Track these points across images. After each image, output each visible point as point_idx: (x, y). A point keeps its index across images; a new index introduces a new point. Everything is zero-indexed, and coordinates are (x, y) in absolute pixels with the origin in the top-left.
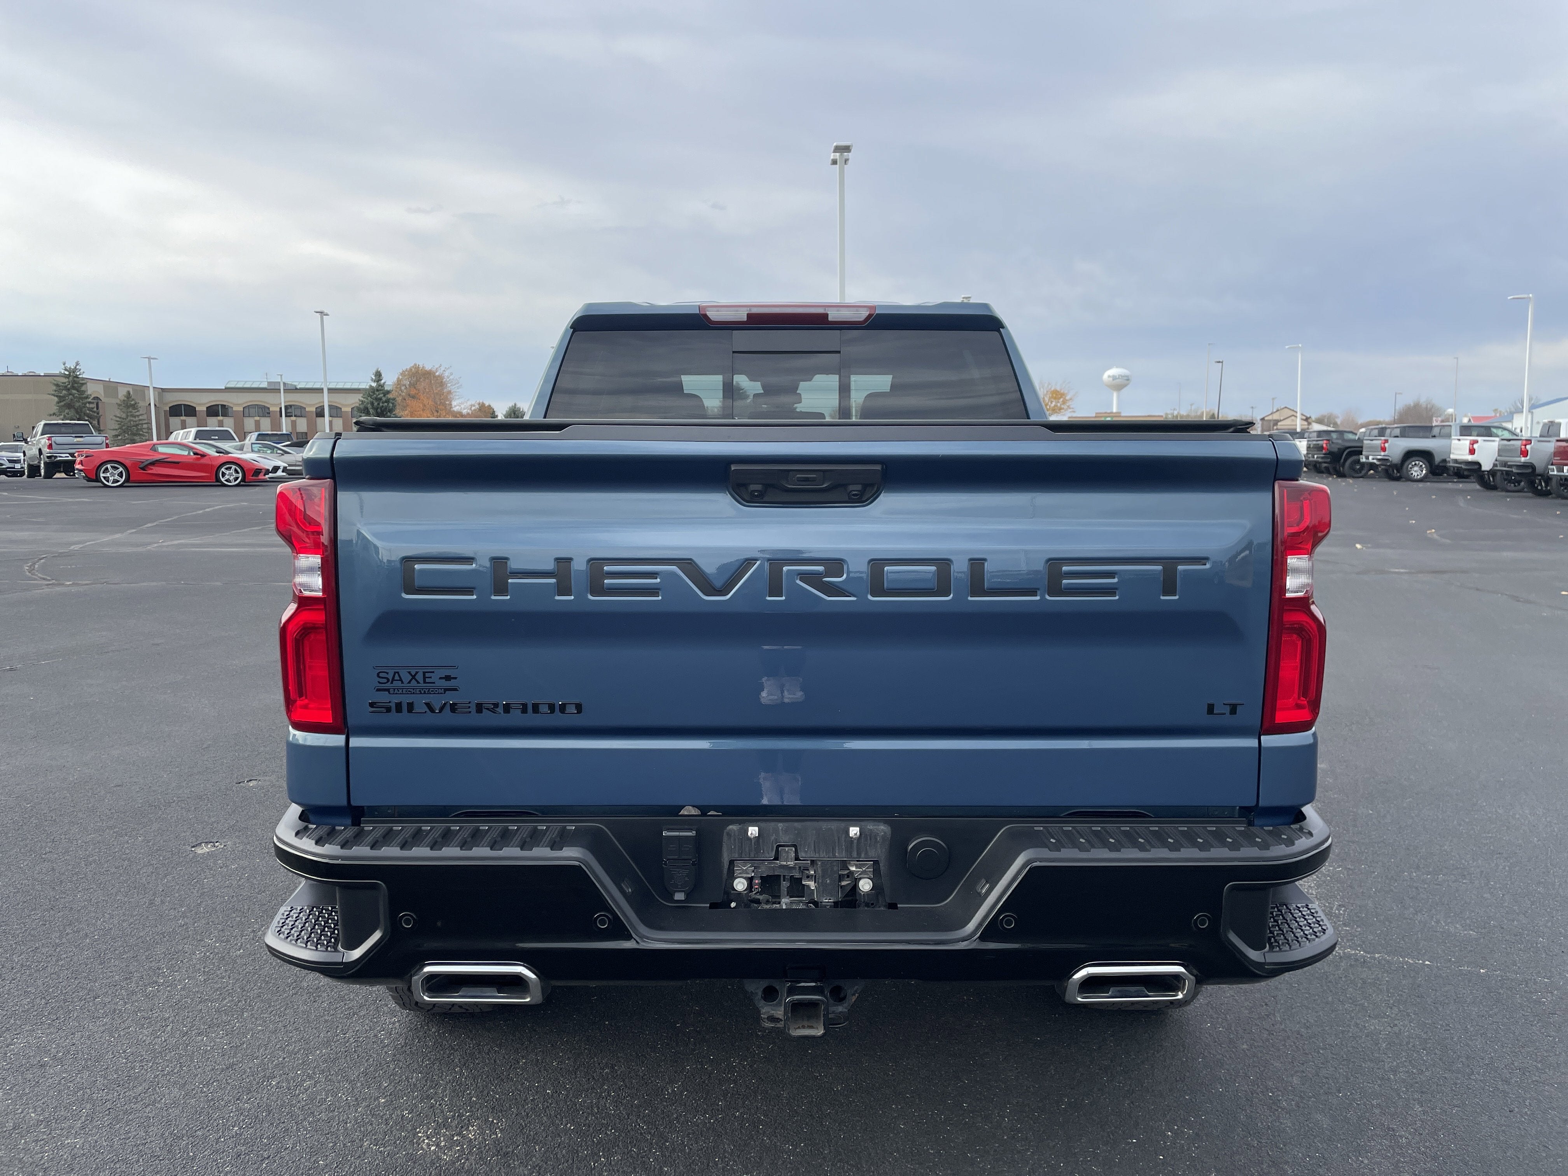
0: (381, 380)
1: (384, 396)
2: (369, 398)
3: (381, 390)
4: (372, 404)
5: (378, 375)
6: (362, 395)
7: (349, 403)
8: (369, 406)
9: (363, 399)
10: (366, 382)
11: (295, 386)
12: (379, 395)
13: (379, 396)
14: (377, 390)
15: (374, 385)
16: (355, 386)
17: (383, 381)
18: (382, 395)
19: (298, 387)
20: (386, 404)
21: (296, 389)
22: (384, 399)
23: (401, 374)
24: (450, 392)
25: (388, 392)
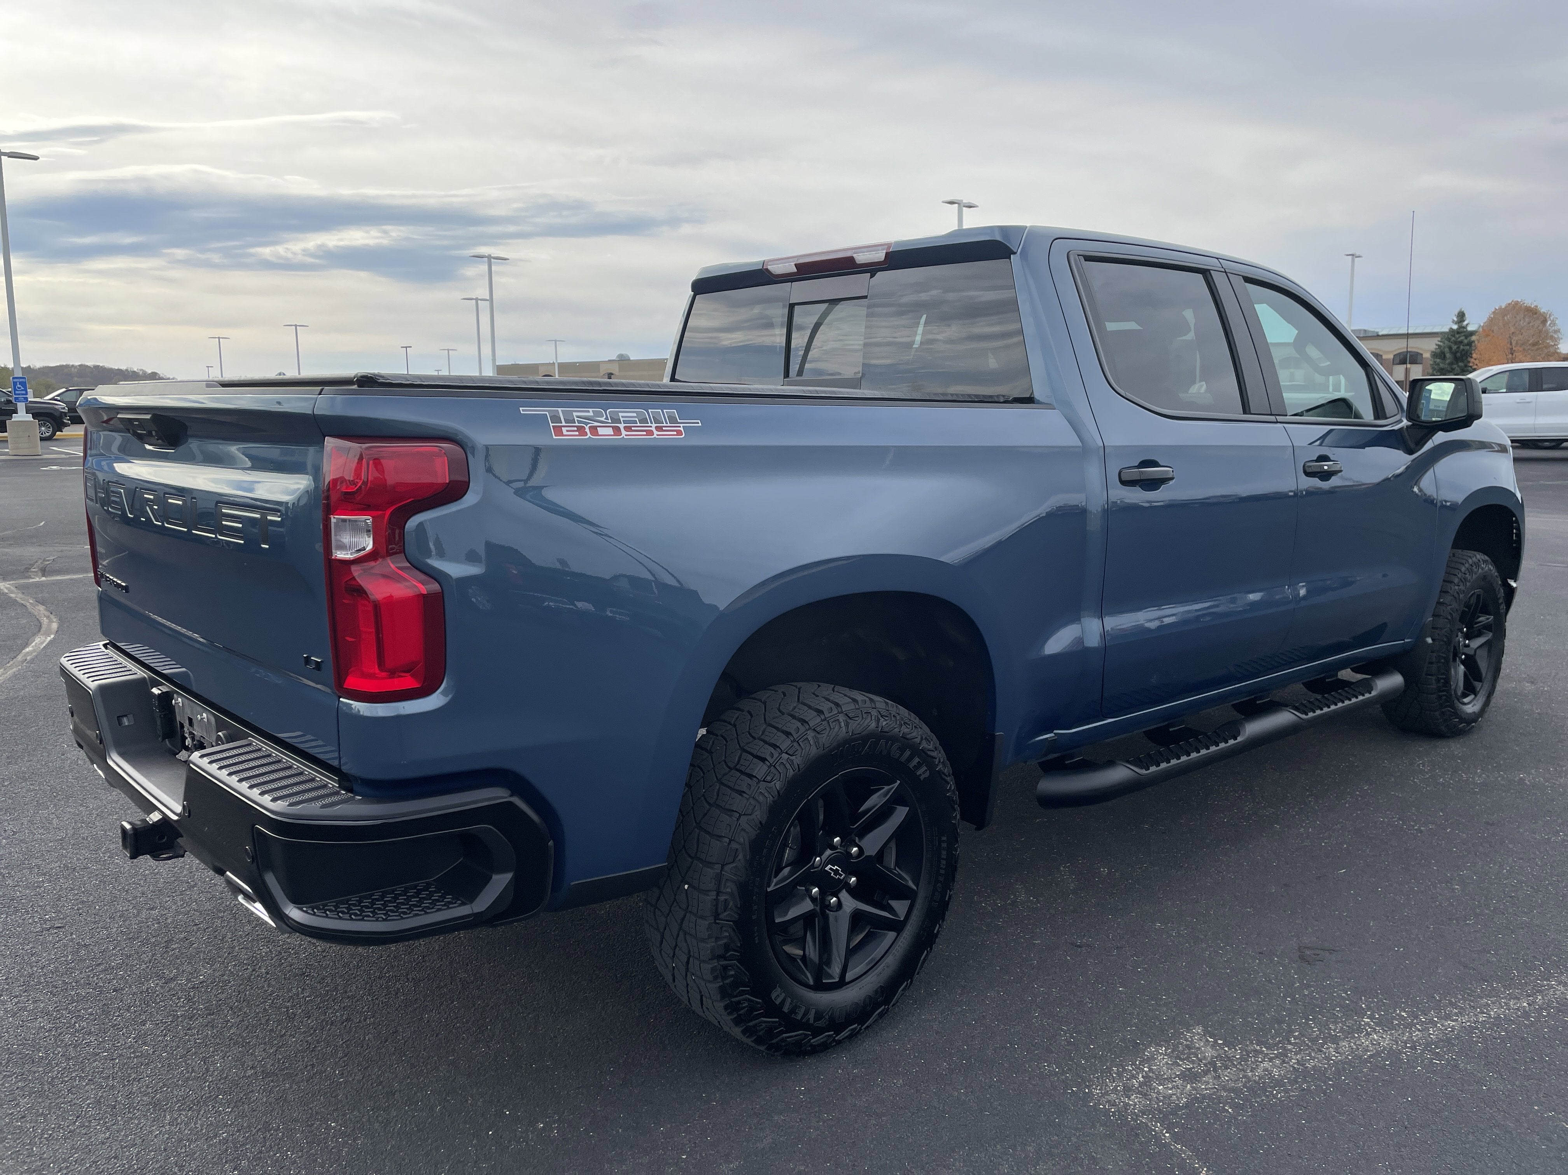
0: (1464, 321)
1: (1466, 338)
2: (1446, 342)
3: (1462, 332)
4: (1450, 348)
5: (1461, 316)
6: (1439, 339)
7: (1427, 348)
8: (1447, 350)
9: (1439, 343)
10: (1447, 325)
11: (1377, 332)
12: (1459, 337)
13: (1459, 339)
14: (1458, 333)
15: (1455, 327)
16: (1435, 330)
17: (1465, 323)
18: (1462, 338)
19: (1380, 334)
20: (1468, 347)
21: (1378, 336)
22: (1466, 341)
23: (1494, 313)
24: (1557, 331)
25: (1472, 333)
